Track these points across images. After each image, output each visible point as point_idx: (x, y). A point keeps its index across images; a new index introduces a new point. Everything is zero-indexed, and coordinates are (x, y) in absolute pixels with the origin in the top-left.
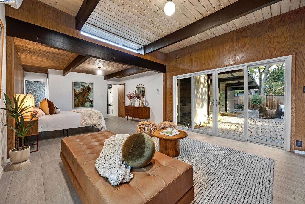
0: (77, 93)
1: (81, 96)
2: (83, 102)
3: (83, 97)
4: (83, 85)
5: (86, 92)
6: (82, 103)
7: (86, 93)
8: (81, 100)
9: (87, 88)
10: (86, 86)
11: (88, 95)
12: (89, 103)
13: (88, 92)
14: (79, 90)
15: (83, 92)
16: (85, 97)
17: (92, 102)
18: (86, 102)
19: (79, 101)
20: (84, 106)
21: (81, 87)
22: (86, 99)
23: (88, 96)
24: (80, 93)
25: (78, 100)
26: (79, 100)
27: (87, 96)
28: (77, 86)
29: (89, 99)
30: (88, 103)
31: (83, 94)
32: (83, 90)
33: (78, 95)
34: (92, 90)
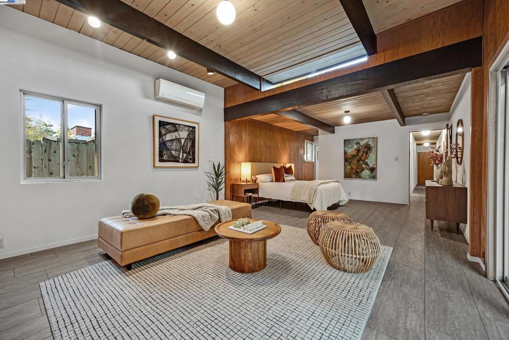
0: (350, 157)
1: (355, 161)
2: (358, 170)
3: (358, 161)
4: (358, 143)
5: (363, 152)
6: (357, 172)
7: (362, 155)
8: (354, 167)
9: (365, 147)
10: (362, 143)
11: (366, 158)
12: (368, 171)
13: (367, 153)
14: (351, 151)
15: (358, 154)
16: (361, 162)
17: (373, 170)
18: (363, 170)
19: (352, 168)
20: (360, 177)
21: (355, 147)
22: (364, 166)
23: (366, 160)
24: (354, 156)
25: (350, 167)
26: (351, 167)
27: (365, 159)
28: (350, 146)
29: (367, 164)
30: (366, 173)
31: (358, 158)
32: (358, 151)
33: (349, 159)
34: (374, 150)
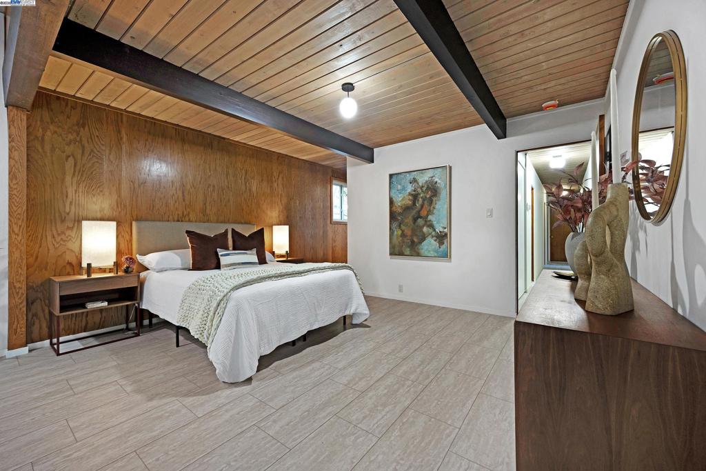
0: (400, 210)
1: (409, 220)
2: (416, 240)
3: (415, 220)
4: (414, 181)
5: (424, 200)
6: (413, 242)
7: (422, 206)
8: (408, 232)
9: (428, 188)
10: (423, 179)
11: (430, 212)
12: (433, 241)
13: (431, 202)
14: (401, 199)
15: (414, 204)
16: (420, 221)
17: (442, 238)
18: (423, 239)
19: (403, 235)
20: (418, 255)
21: (410, 188)
22: (425, 229)
23: (430, 217)
24: (407, 209)
25: (400, 232)
26: (403, 231)
27: (427, 216)
28: (399, 187)
29: (431, 226)
30: (430, 244)
31: (414, 211)
32: (415, 197)
33: (400, 214)
34: (444, 194)
